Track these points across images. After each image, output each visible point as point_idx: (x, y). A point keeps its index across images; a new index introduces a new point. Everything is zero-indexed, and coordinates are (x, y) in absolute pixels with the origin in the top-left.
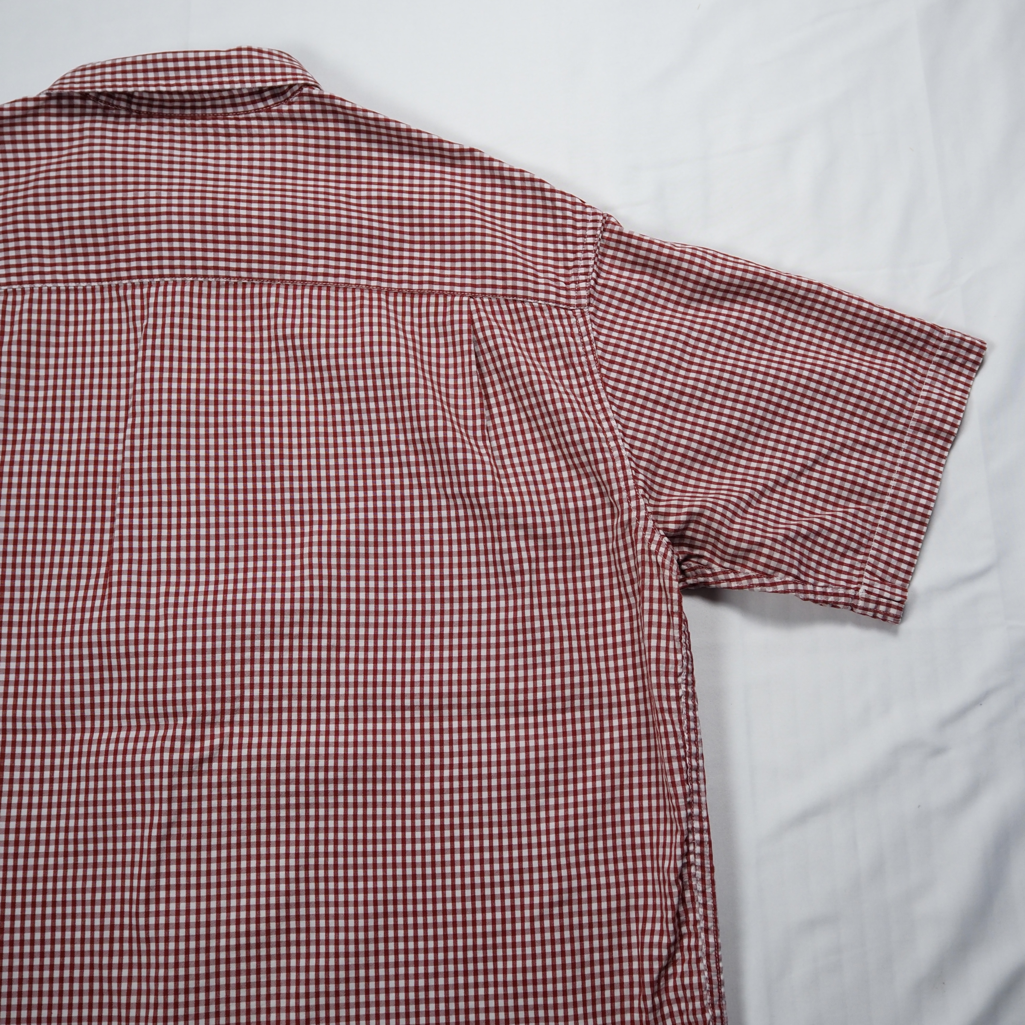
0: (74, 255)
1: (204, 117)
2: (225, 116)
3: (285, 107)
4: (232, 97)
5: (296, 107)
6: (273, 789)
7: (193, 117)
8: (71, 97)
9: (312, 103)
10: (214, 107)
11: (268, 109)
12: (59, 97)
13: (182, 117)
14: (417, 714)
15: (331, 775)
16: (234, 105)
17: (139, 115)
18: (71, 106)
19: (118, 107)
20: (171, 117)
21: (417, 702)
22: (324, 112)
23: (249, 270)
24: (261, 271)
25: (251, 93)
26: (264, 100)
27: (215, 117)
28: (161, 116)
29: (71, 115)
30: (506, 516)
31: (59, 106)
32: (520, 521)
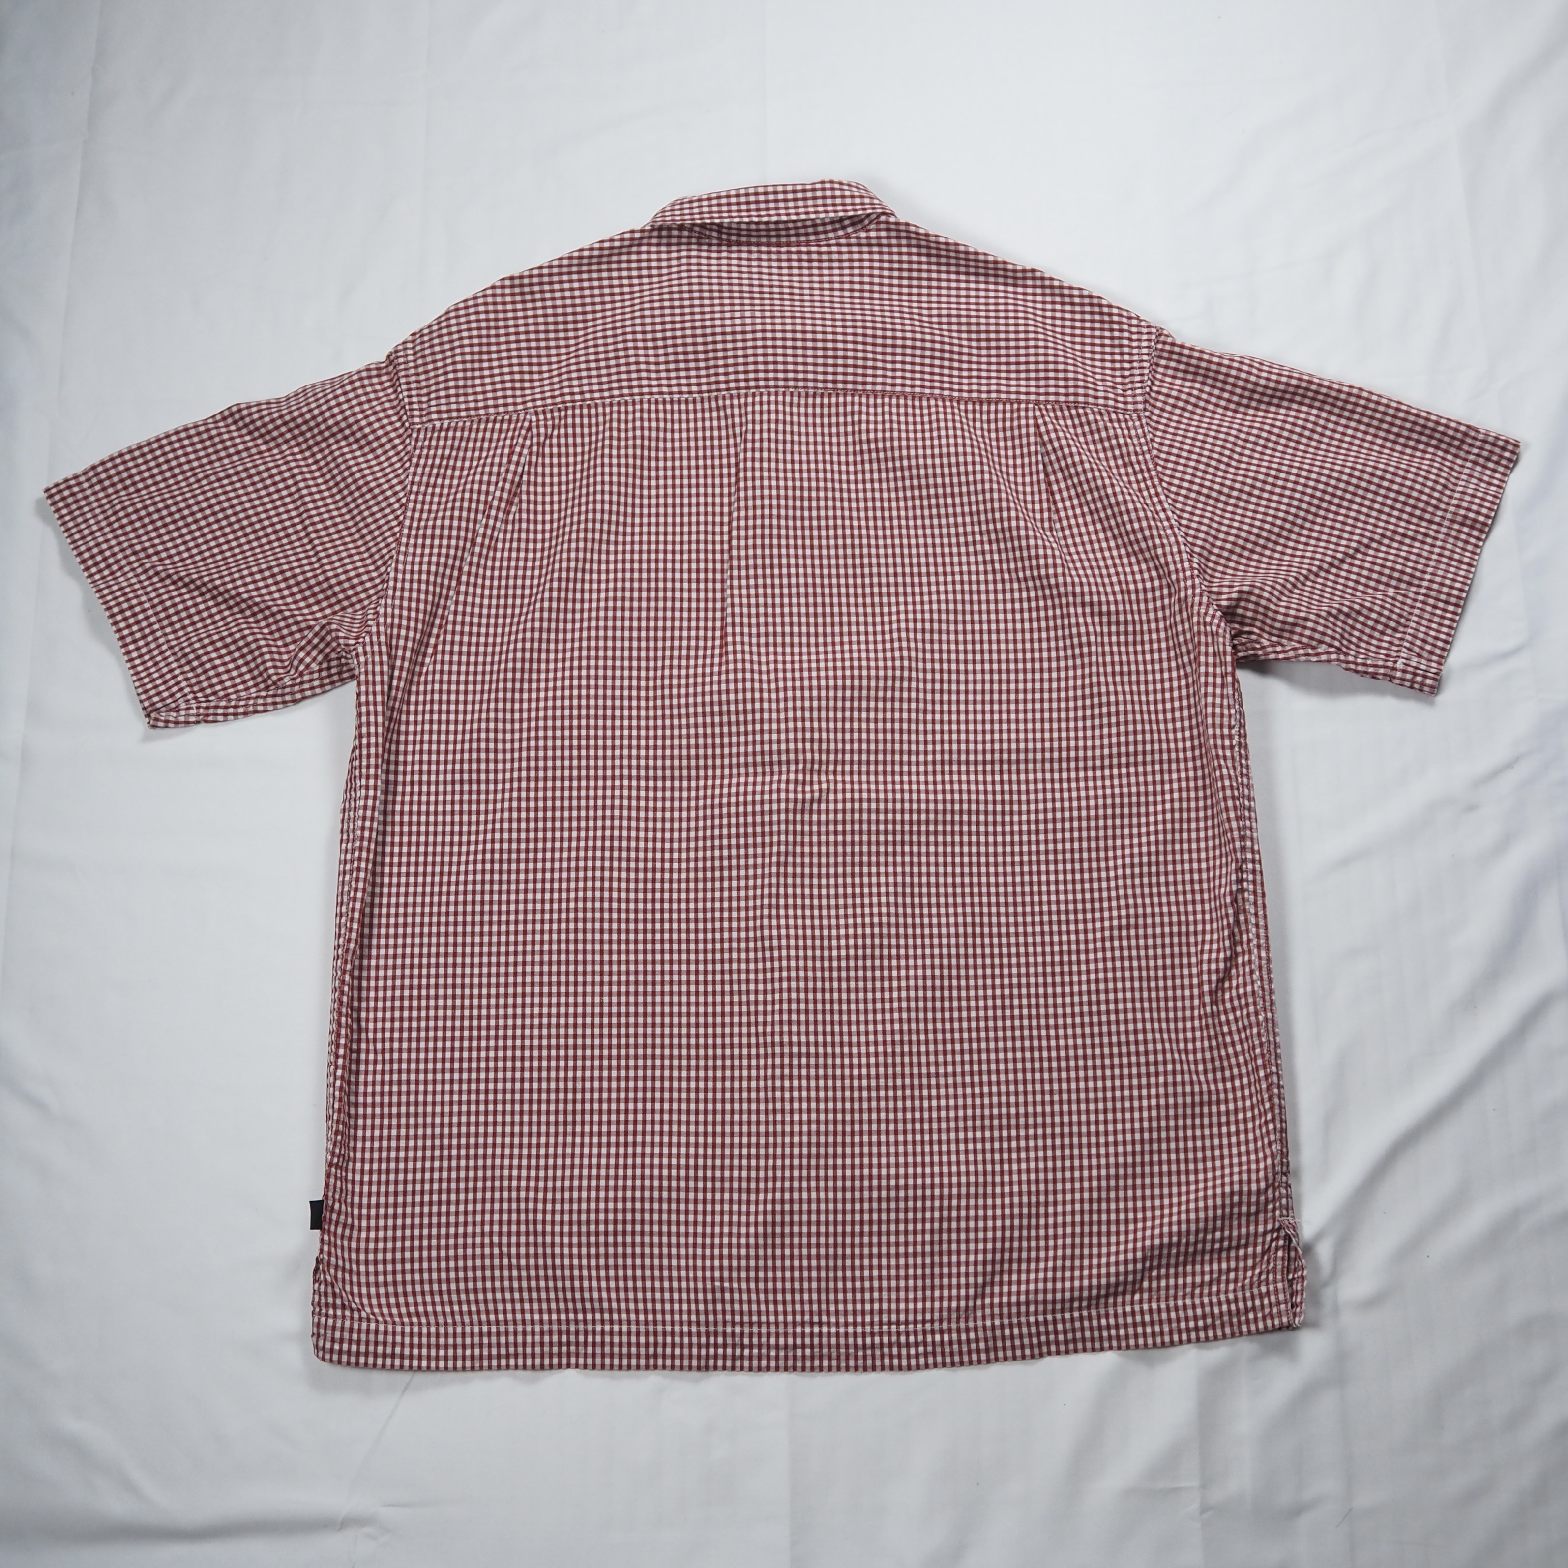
0: (677, 370)
1: (788, 245)
2: (808, 244)
3: (863, 234)
4: (815, 226)
5: (873, 234)
6: (873, 828)
7: (779, 245)
8: (669, 229)
9: (888, 230)
10: (797, 235)
11: (847, 236)
12: (660, 229)
13: (768, 245)
14: (997, 768)
16: (816, 233)
17: (729, 245)
18: (670, 237)
19: (710, 237)
20: (758, 244)
21: (997, 756)
22: (898, 238)
23: (835, 382)
24: (845, 382)
25: (832, 222)
26: (844, 228)
27: (798, 244)
28: (749, 244)
29: (669, 245)
30: (1074, 595)
31: (660, 237)
32: (1087, 599)
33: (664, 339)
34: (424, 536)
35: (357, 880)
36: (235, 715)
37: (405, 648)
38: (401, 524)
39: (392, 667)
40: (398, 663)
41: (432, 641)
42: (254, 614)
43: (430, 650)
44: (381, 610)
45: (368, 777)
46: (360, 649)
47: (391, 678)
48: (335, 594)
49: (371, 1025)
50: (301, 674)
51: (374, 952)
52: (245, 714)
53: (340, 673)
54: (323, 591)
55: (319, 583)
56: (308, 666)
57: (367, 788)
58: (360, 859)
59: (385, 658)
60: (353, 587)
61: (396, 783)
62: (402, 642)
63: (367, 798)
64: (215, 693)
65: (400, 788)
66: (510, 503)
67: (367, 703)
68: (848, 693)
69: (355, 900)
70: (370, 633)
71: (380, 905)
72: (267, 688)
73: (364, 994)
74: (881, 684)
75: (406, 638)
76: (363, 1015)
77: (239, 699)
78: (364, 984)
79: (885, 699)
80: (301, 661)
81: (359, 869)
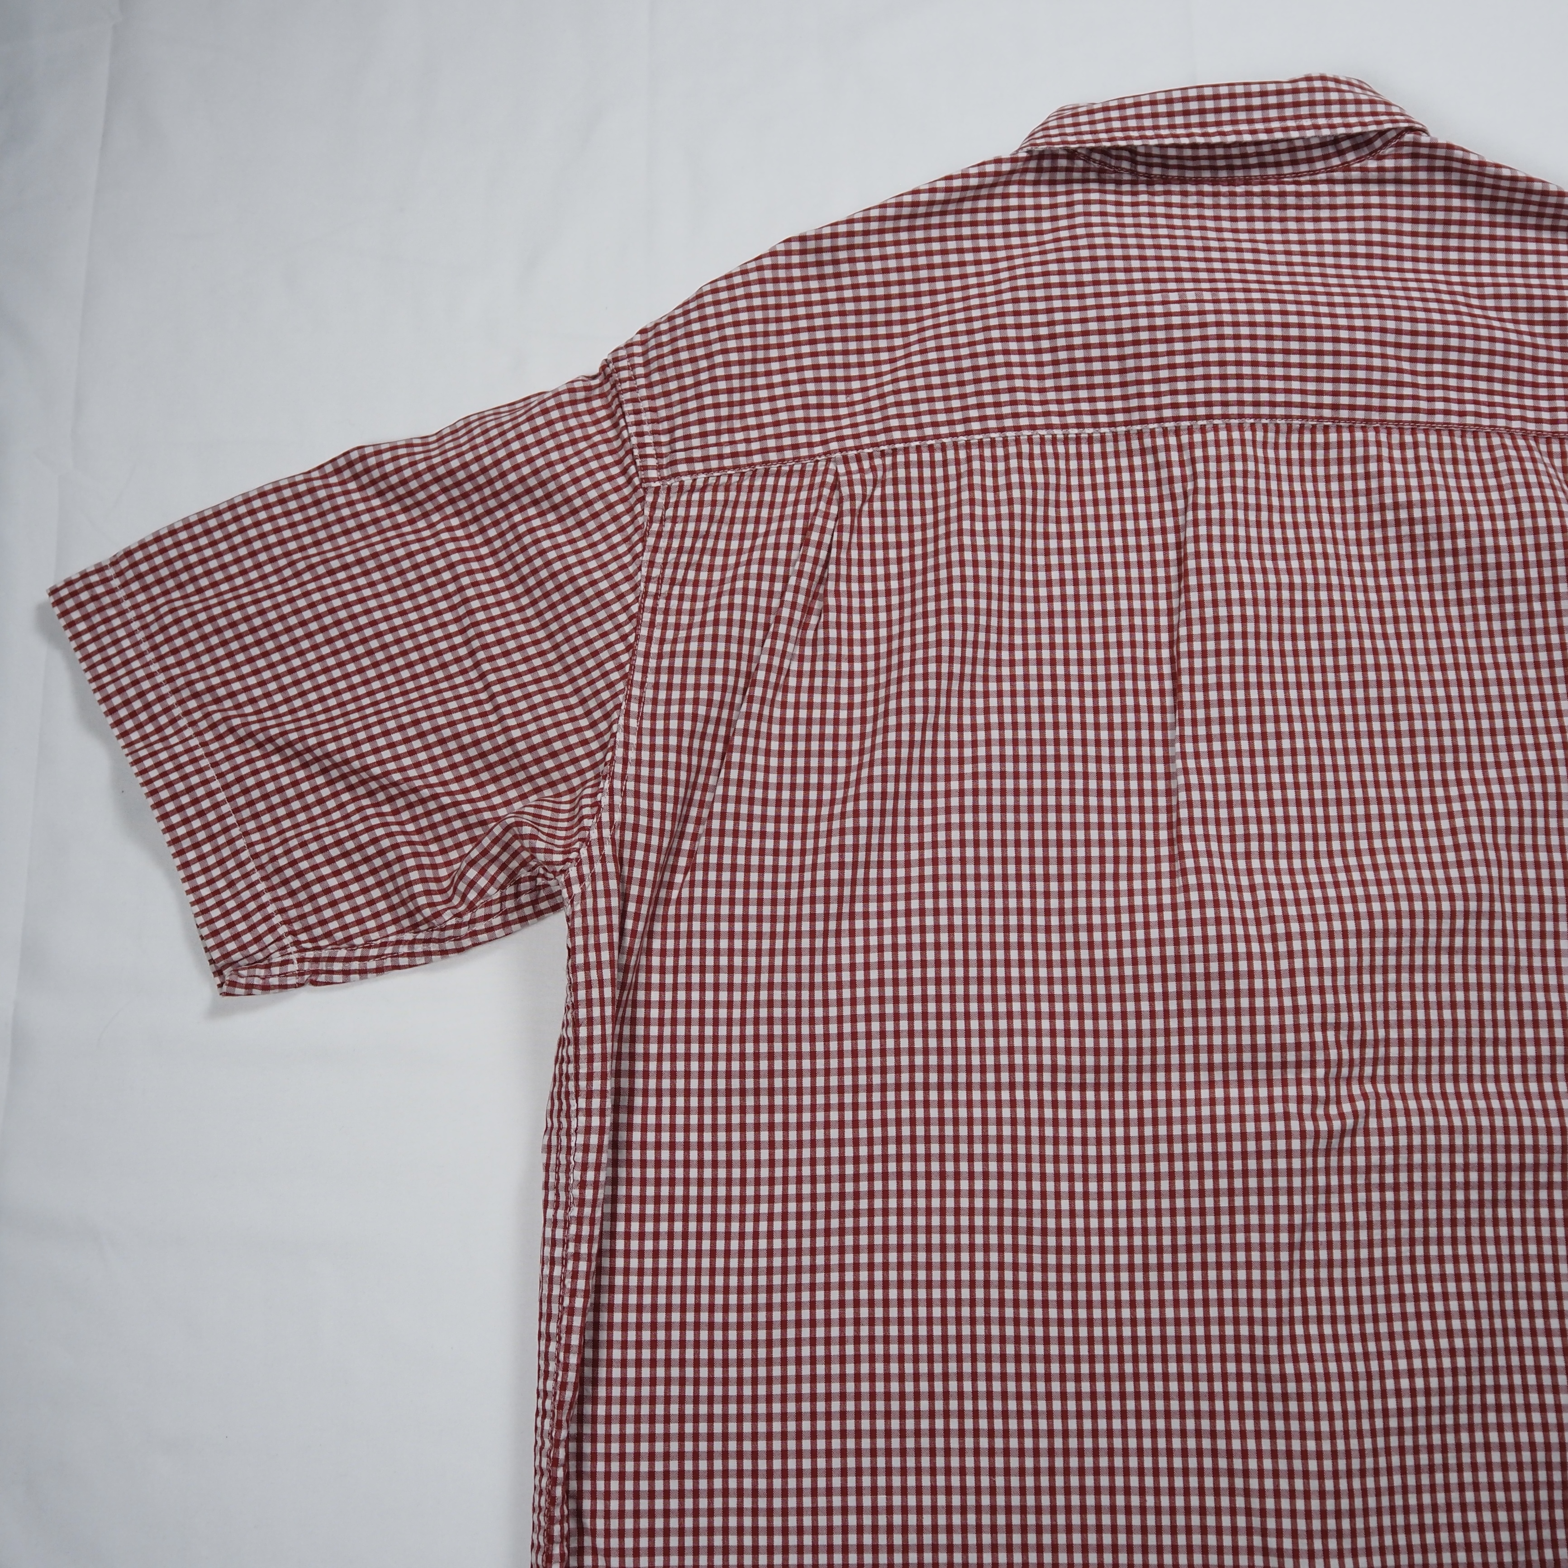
0: (1074, 388)
1: (1247, 181)
2: (1279, 180)
3: (1372, 164)
4: (1292, 150)
5: (1389, 163)
6: (1446, 1178)
7: (1231, 182)
8: (1054, 156)
9: (1415, 156)
10: (1262, 165)
11: (1346, 167)
12: (1041, 156)
13: (1214, 182)
15: (1529, 1158)
16: (1294, 162)
17: (1150, 182)
18: (1054, 169)
19: (1118, 170)
20: (1198, 181)
22: (1431, 169)
23: (1335, 407)
24: (1352, 407)
25: (1323, 144)
26: (1341, 153)
27: (1264, 181)
28: (1183, 181)
29: (1052, 182)
31: (1039, 170)
33: (1052, 337)
34: (671, 670)
35: (575, 1275)
36: (363, 972)
37: (645, 865)
38: (630, 648)
39: (625, 897)
40: (634, 890)
41: (686, 845)
42: (390, 799)
43: (683, 861)
44: (605, 800)
45: (589, 1095)
46: (573, 873)
47: (623, 915)
48: (524, 767)
49: (600, 1524)
50: (472, 907)
51: (602, 1391)
52: (379, 970)
53: (534, 903)
54: (504, 761)
55: (497, 749)
56: (482, 893)
57: (589, 1113)
58: (578, 1239)
59: (613, 884)
60: (554, 755)
61: (632, 1092)
62: (639, 855)
63: (588, 1130)
64: (328, 935)
65: (638, 1101)
66: (808, 610)
67: (587, 966)
68: (1392, 942)
69: (571, 1311)
70: (586, 841)
71: (611, 1308)
72: (415, 927)
73: (587, 1466)
74: (1446, 925)
75: (647, 848)
76: (587, 1504)
77: (368, 945)
78: (587, 1448)
79: (1451, 951)
80: (472, 884)
81: (577, 1256)
